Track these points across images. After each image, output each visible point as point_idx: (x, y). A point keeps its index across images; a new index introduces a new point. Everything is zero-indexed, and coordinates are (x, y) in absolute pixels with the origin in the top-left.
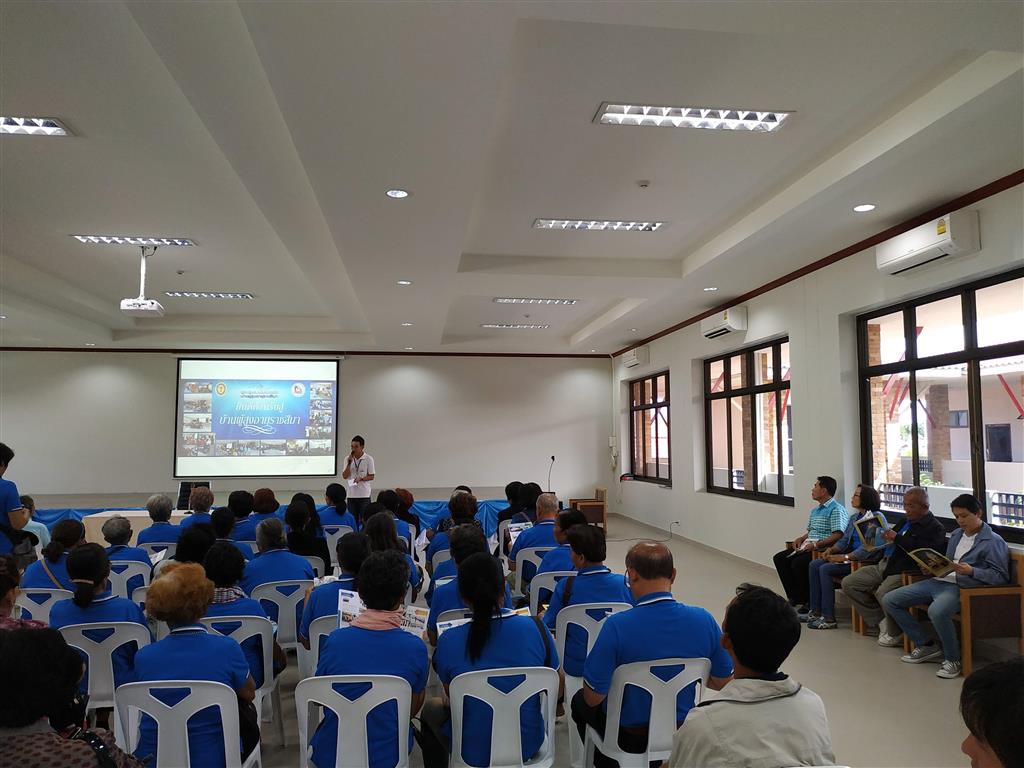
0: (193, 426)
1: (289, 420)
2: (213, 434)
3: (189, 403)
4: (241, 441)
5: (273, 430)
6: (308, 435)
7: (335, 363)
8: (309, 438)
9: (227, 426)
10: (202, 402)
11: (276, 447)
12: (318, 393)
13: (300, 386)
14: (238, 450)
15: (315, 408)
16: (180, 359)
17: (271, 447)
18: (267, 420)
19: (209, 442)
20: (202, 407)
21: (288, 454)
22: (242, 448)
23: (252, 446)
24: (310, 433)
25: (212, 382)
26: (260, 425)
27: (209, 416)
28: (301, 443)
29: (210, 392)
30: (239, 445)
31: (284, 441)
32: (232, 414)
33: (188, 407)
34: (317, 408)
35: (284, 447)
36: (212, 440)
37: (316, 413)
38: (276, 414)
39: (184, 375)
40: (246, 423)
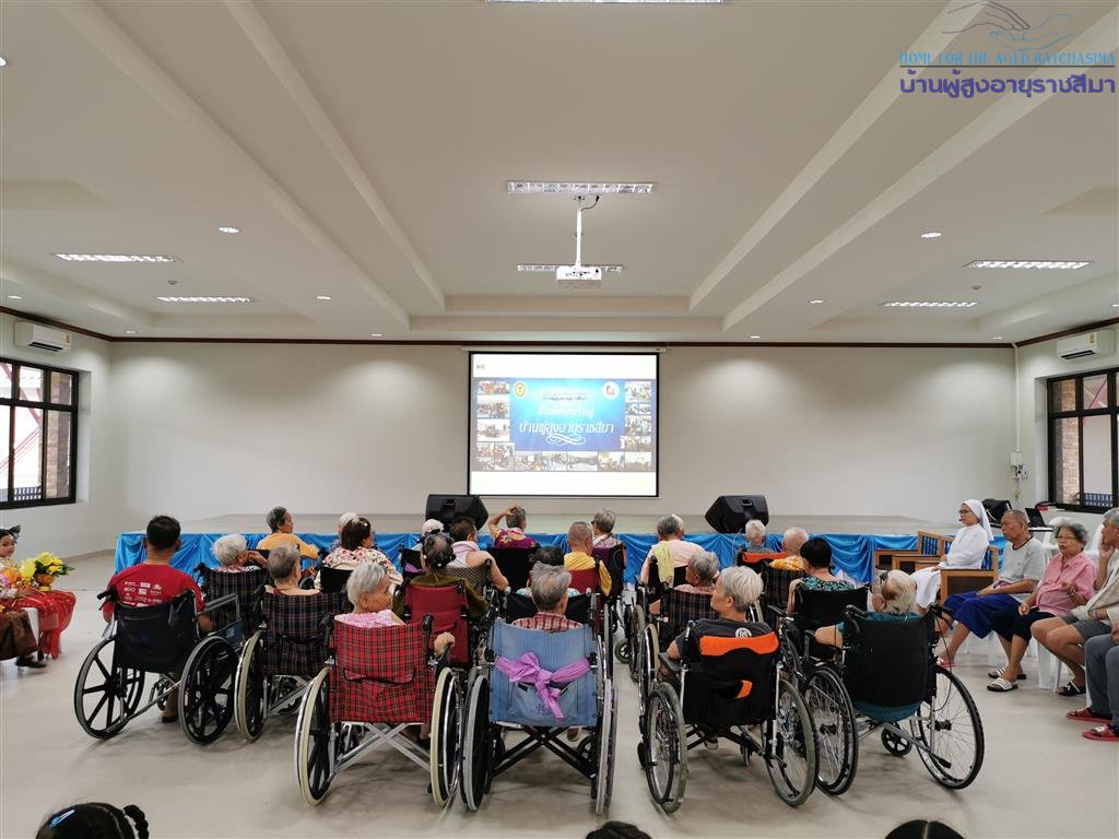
0: (489, 435)
1: (600, 428)
2: (512, 445)
3: (483, 406)
4: (545, 453)
5: (582, 441)
6: (623, 447)
7: (655, 357)
8: (624, 450)
9: (528, 435)
10: (499, 406)
11: (586, 461)
12: (634, 394)
13: (613, 386)
14: (540, 464)
15: (632, 413)
16: (471, 353)
17: (579, 460)
18: (575, 428)
19: (507, 454)
20: (499, 411)
21: (601, 470)
22: (545, 462)
23: (557, 459)
24: (626, 444)
25: (510, 380)
26: (566, 434)
27: (507, 422)
28: (615, 456)
29: (508, 393)
30: (542, 458)
31: (594, 454)
32: (533, 421)
33: (481, 412)
34: (633, 413)
35: (595, 461)
36: (511, 452)
37: (633, 419)
38: (586, 421)
39: (476, 373)
40: (551, 432)
